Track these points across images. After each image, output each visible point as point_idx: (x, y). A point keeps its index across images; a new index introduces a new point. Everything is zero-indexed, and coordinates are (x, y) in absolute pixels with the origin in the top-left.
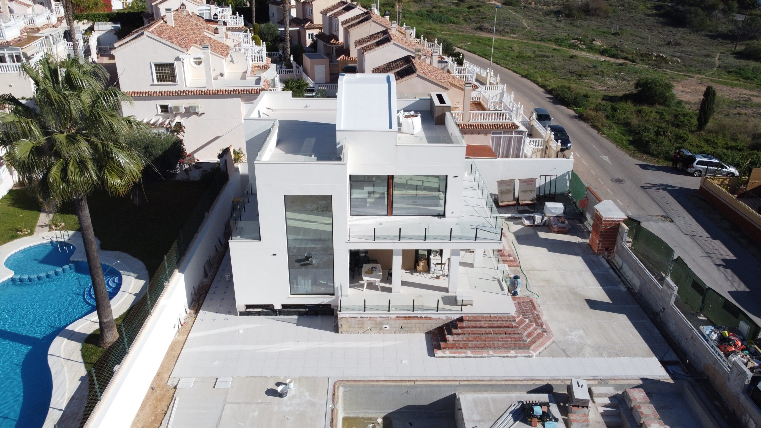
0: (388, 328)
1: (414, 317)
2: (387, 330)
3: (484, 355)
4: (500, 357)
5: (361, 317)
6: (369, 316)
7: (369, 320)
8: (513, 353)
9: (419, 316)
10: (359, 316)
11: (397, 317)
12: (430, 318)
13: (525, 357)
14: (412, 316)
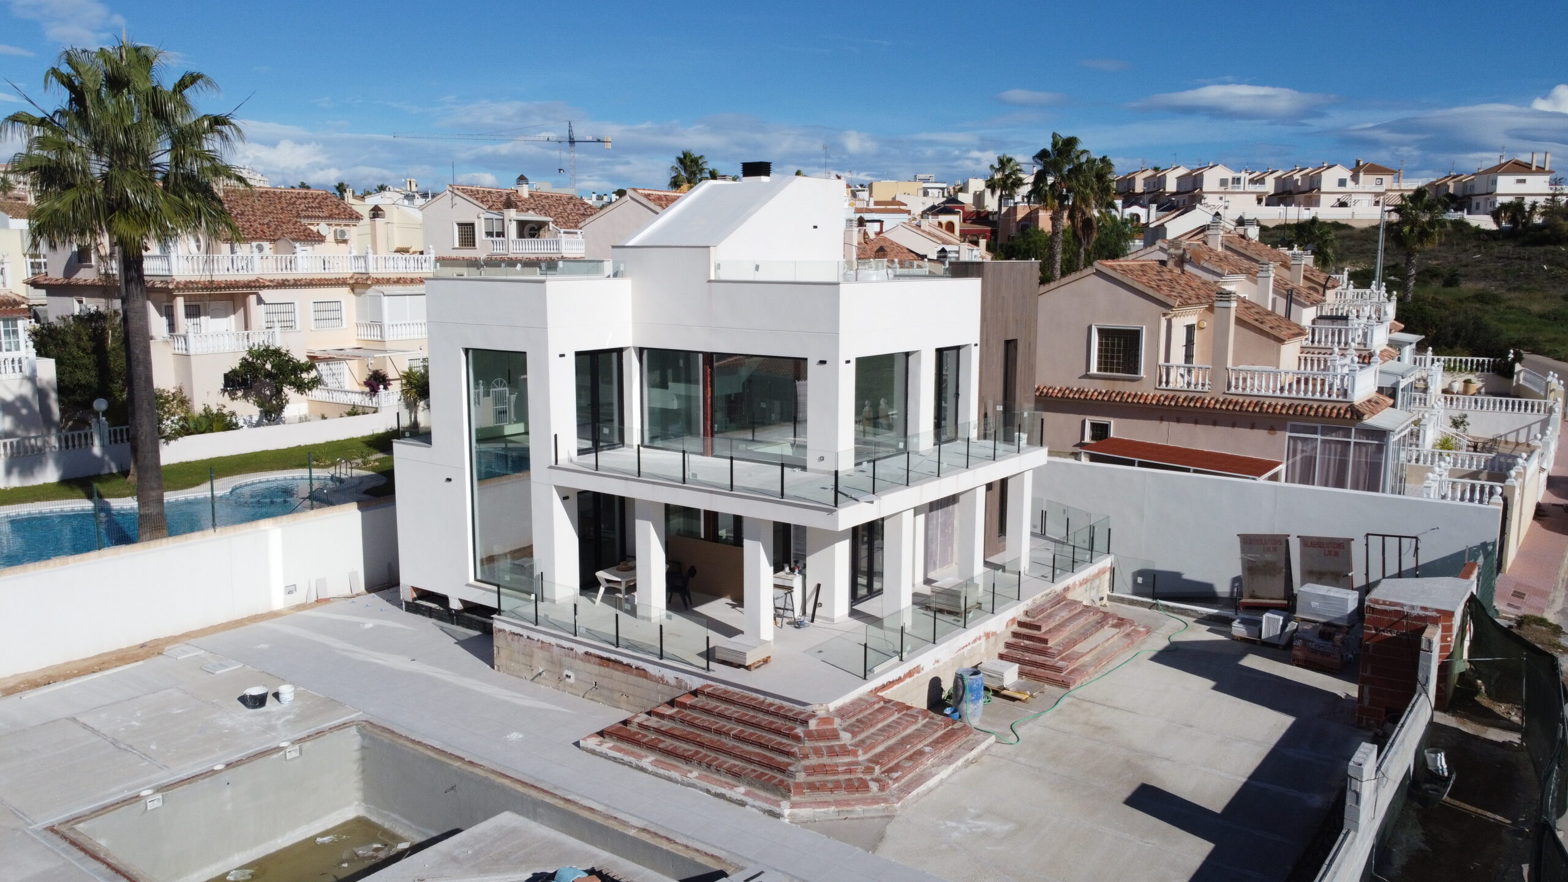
0: (572, 680)
1: (616, 662)
2: (571, 686)
3: (674, 774)
4: (708, 791)
5: (528, 637)
6: (542, 637)
7: (542, 648)
8: (739, 791)
9: (625, 660)
10: (525, 633)
11: (587, 653)
12: (642, 673)
13: (765, 811)
14: (613, 656)
